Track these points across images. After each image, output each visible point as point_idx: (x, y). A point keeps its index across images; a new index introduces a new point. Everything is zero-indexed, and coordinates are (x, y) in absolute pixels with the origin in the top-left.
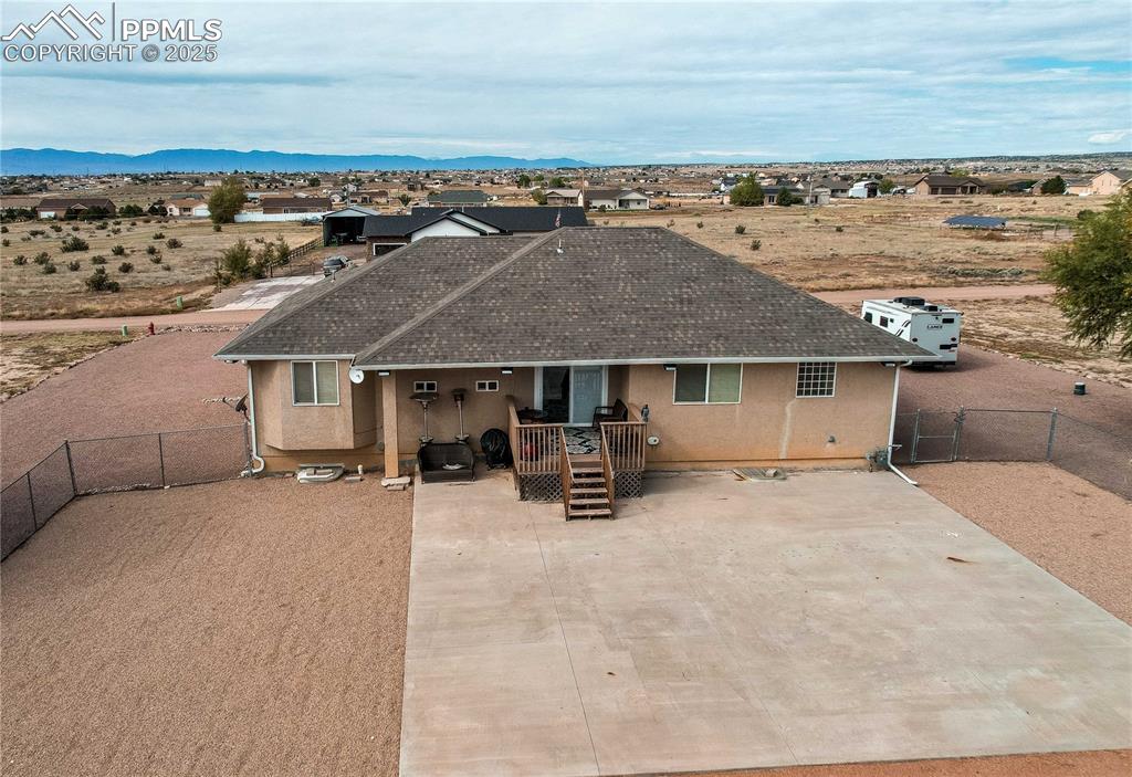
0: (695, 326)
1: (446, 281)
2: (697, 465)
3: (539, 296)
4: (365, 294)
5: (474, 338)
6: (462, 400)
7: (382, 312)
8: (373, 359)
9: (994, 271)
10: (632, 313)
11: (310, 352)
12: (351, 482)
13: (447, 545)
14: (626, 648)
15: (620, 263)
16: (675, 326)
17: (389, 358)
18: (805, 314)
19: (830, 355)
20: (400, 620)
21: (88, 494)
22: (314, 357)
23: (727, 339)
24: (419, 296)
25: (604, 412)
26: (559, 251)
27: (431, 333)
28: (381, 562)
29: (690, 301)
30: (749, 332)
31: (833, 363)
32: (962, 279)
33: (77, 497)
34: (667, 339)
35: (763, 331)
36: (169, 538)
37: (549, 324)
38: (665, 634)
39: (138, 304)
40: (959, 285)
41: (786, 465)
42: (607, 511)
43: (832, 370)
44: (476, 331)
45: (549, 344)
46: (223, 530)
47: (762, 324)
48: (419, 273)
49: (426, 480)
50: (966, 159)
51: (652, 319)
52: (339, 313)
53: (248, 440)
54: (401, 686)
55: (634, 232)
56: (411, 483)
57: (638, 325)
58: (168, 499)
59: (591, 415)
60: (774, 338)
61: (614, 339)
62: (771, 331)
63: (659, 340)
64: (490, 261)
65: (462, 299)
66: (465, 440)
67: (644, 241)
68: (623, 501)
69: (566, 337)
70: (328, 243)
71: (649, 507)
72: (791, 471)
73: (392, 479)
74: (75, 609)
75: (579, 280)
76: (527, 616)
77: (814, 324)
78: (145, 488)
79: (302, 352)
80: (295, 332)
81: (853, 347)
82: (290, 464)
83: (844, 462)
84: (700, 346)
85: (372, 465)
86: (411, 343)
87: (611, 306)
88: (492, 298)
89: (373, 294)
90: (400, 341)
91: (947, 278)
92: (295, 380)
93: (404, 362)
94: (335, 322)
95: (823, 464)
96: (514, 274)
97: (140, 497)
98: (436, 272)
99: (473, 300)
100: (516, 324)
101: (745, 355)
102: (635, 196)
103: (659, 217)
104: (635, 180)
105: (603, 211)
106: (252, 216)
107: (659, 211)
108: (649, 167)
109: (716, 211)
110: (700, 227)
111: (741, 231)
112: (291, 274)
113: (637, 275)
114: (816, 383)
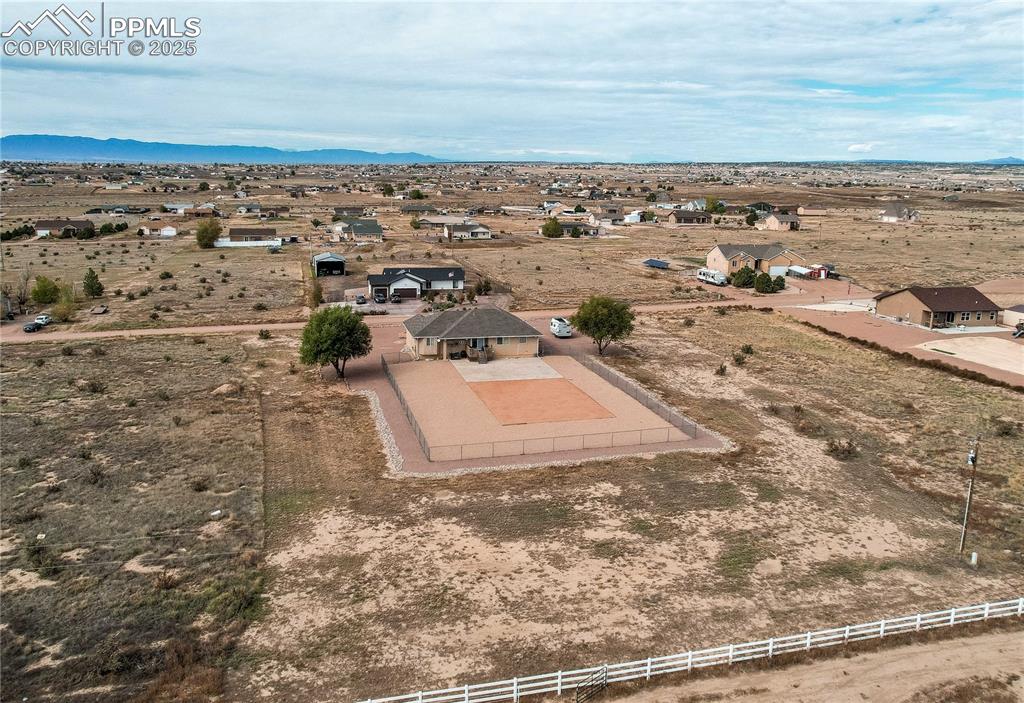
0: (501, 330)
2: (502, 356)
5: (459, 334)
6: (458, 345)
7: (441, 328)
8: (441, 337)
12: (436, 361)
15: (486, 317)
16: (497, 331)
22: (430, 337)
23: (506, 332)
24: (447, 325)
29: (500, 325)
31: (526, 337)
37: (473, 330)
41: (518, 356)
42: (486, 363)
43: (526, 339)
45: (473, 334)
49: (451, 360)
50: (754, 164)
51: (493, 329)
56: (448, 360)
57: (490, 330)
58: (402, 365)
59: (482, 347)
61: (485, 333)
63: (494, 333)
64: (460, 317)
65: (457, 326)
66: (459, 353)
68: (489, 361)
69: (476, 333)
70: (318, 275)
73: (444, 360)
80: (427, 331)
82: (424, 358)
83: (530, 355)
84: (501, 334)
85: (440, 358)
87: (485, 326)
88: (462, 325)
89: (437, 324)
90: (447, 334)
92: (427, 341)
93: (447, 338)
94: (434, 328)
95: (525, 356)
96: (465, 320)
100: (468, 330)
101: (510, 336)
102: (481, 229)
103: (497, 250)
104: (478, 183)
105: (461, 240)
106: (224, 242)
107: (497, 241)
108: (490, 167)
109: (532, 243)
110: (519, 263)
111: (538, 268)
112: (333, 300)
113: (489, 320)
114: (523, 340)
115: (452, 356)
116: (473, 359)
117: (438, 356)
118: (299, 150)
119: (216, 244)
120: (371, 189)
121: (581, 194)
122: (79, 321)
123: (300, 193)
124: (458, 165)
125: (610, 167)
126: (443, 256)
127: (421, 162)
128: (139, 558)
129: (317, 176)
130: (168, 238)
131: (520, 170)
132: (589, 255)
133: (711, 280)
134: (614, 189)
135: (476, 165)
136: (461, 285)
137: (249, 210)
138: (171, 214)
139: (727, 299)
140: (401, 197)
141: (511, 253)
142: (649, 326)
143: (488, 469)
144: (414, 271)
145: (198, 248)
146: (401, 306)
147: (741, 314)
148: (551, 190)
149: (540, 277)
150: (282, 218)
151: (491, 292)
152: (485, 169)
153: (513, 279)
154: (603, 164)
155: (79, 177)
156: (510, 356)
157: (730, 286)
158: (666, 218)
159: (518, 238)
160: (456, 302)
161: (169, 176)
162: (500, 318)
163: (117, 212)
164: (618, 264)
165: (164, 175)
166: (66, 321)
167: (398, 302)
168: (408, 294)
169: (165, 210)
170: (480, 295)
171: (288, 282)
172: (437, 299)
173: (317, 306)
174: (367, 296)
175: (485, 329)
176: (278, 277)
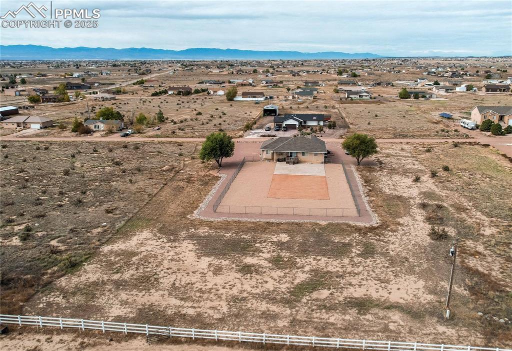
0: (304, 148)
2: (304, 162)
5: (284, 149)
6: (282, 155)
7: (275, 145)
8: (274, 150)
10: (299, 147)
12: (271, 162)
18: (316, 148)
19: (316, 152)
22: (268, 150)
23: (307, 150)
24: (279, 144)
26: (294, 140)
30: (310, 149)
33: (245, 162)
34: (302, 149)
37: (291, 147)
41: (313, 162)
42: (293, 165)
45: (290, 150)
49: (278, 162)
51: (301, 147)
52: (271, 145)
53: (261, 157)
59: (294, 156)
60: (312, 150)
66: (282, 159)
67: (303, 139)
70: (264, 116)
71: (297, 165)
73: (275, 162)
80: (267, 147)
81: (320, 151)
82: (266, 160)
83: (319, 163)
84: (304, 151)
86: (278, 149)
88: (286, 145)
92: (266, 152)
93: (277, 151)
95: (317, 163)
97: (251, 163)
99: (283, 145)
100: (288, 147)
101: (309, 152)
102: (365, 94)
104: (393, 69)
105: (352, 99)
106: (239, 98)
107: (371, 100)
108: (405, 60)
110: (369, 112)
111: (376, 116)
112: (257, 128)
113: (300, 143)
114: (316, 154)
115: (278, 160)
116: (288, 163)
117: (272, 159)
118: (311, 52)
119: (235, 99)
120: (332, 72)
121: (446, 75)
122: (145, 133)
123: (297, 74)
124: (389, 59)
125: (476, 59)
126: (334, 108)
127: (370, 58)
128: (56, 240)
129: (314, 65)
130: (220, 95)
131: (422, 62)
133: (466, 126)
134: (467, 72)
135: (399, 59)
136: (322, 124)
137: (267, 83)
138: (232, 84)
139: (469, 138)
140: (346, 76)
141: (371, 107)
142: (406, 151)
143: (236, 219)
144: (298, 116)
145: (227, 101)
146: (285, 132)
147: (468, 147)
148: (429, 72)
150: (279, 87)
151: (336, 128)
152: (402, 61)
153: (357, 121)
154: (473, 57)
155: (207, 67)
156: (308, 162)
157: (478, 130)
158: (480, 89)
160: (313, 132)
161: (246, 66)
163: (210, 83)
164: (425, 115)
165: (244, 66)
166: (139, 133)
167: (285, 131)
168: (293, 127)
169: (230, 82)
170: (329, 129)
171: (248, 118)
172: (304, 131)
173: (246, 131)
174: (273, 127)
175: (297, 148)
176: (246, 116)
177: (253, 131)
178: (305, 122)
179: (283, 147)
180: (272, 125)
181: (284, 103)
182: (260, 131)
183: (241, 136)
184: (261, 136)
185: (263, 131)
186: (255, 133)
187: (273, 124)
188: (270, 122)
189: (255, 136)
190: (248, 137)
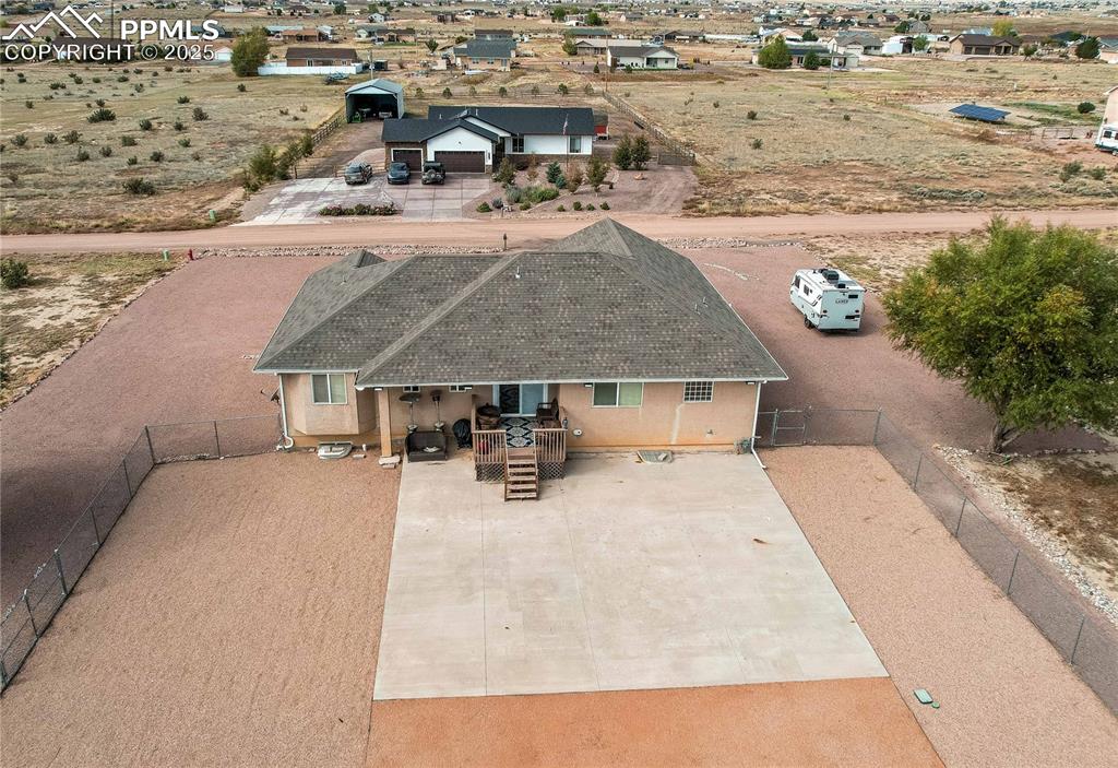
0: (610, 349)
1: (429, 301)
2: (610, 449)
3: (497, 320)
4: (366, 312)
5: (445, 360)
6: (438, 399)
7: (380, 330)
8: (370, 379)
9: (960, 192)
10: (566, 337)
11: (325, 367)
12: (357, 459)
13: (419, 523)
14: (519, 610)
15: (562, 289)
16: (596, 349)
17: (382, 378)
18: (696, 339)
19: (706, 376)
20: (383, 584)
21: (164, 463)
22: (328, 372)
23: (632, 362)
24: (408, 315)
25: (545, 406)
26: (518, 276)
27: (413, 355)
28: (374, 536)
29: (611, 327)
30: (650, 355)
31: (710, 383)
32: (927, 202)
33: (156, 465)
34: (587, 362)
35: (660, 355)
36: (228, 509)
37: (502, 347)
38: (547, 599)
39: (174, 213)
40: (922, 209)
41: (675, 449)
42: (534, 495)
43: (710, 389)
44: (447, 354)
45: (501, 366)
46: (266, 502)
47: (660, 348)
48: (409, 292)
49: (411, 460)
51: (580, 343)
52: (346, 331)
53: (281, 426)
54: (379, 635)
55: (579, 257)
56: (401, 462)
57: (568, 349)
58: (224, 469)
59: (535, 408)
60: (667, 361)
61: (549, 362)
62: (666, 355)
63: (582, 363)
64: (465, 281)
65: (439, 323)
66: (441, 428)
67: (585, 266)
68: (549, 482)
69: (513, 360)
70: (351, 120)
71: (566, 488)
72: (680, 453)
73: (387, 459)
74: (170, 571)
75: (529, 305)
76: (463, 584)
77: (700, 348)
78: (204, 458)
79: (318, 367)
80: (313, 349)
81: (725, 370)
82: (314, 443)
83: (720, 447)
84: (611, 368)
85: (372, 443)
86: (399, 364)
87: (550, 331)
88: (462, 323)
89: (373, 313)
90: (391, 363)
91: (915, 200)
92: (314, 386)
93: (393, 381)
94: (343, 339)
95: (704, 448)
96: (480, 299)
97: (204, 467)
98: (422, 292)
99: (447, 324)
100: (477, 348)
101: (644, 377)
102: (663, 54)
103: (682, 86)
105: (629, 69)
106: (274, 67)
107: (686, 72)
109: (741, 75)
110: (716, 105)
111: (752, 116)
112: (314, 174)
113: (574, 300)
114: (698, 392)
115: (414, 445)
116: (489, 472)
117: (364, 440)
120: (538, 14)
121: (807, 22)
123: (449, 17)
126: (588, 91)
132: (842, 95)
134: (850, 17)
136: (587, 147)
137: (371, 34)
140: (574, 22)
141: (706, 90)
144: (488, 114)
145: (232, 76)
146: (439, 191)
149: (755, 132)
150: (405, 43)
151: (651, 164)
153: (702, 136)
159: (719, 69)
160: (563, 186)
162: (619, 293)
164: (900, 113)
167: (436, 183)
168: (468, 164)
170: (625, 169)
171: (286, 130)
172: (521, 179)
173: (255, 189)
174: (381, 167)
175: (555, 342)
176: (283, 122)
177: (290, 190)
178: (518, 143)
179: (438, 345)
180: (377, 157)
181: (422, 81)
182: (322, 184)
183: (226, 217)
184: (327, 213)
185: (334, 189)
186: (300, 197)
187: (382, 150)
188: (372, 145)
189: (296, 215)
190: (260, 220)
